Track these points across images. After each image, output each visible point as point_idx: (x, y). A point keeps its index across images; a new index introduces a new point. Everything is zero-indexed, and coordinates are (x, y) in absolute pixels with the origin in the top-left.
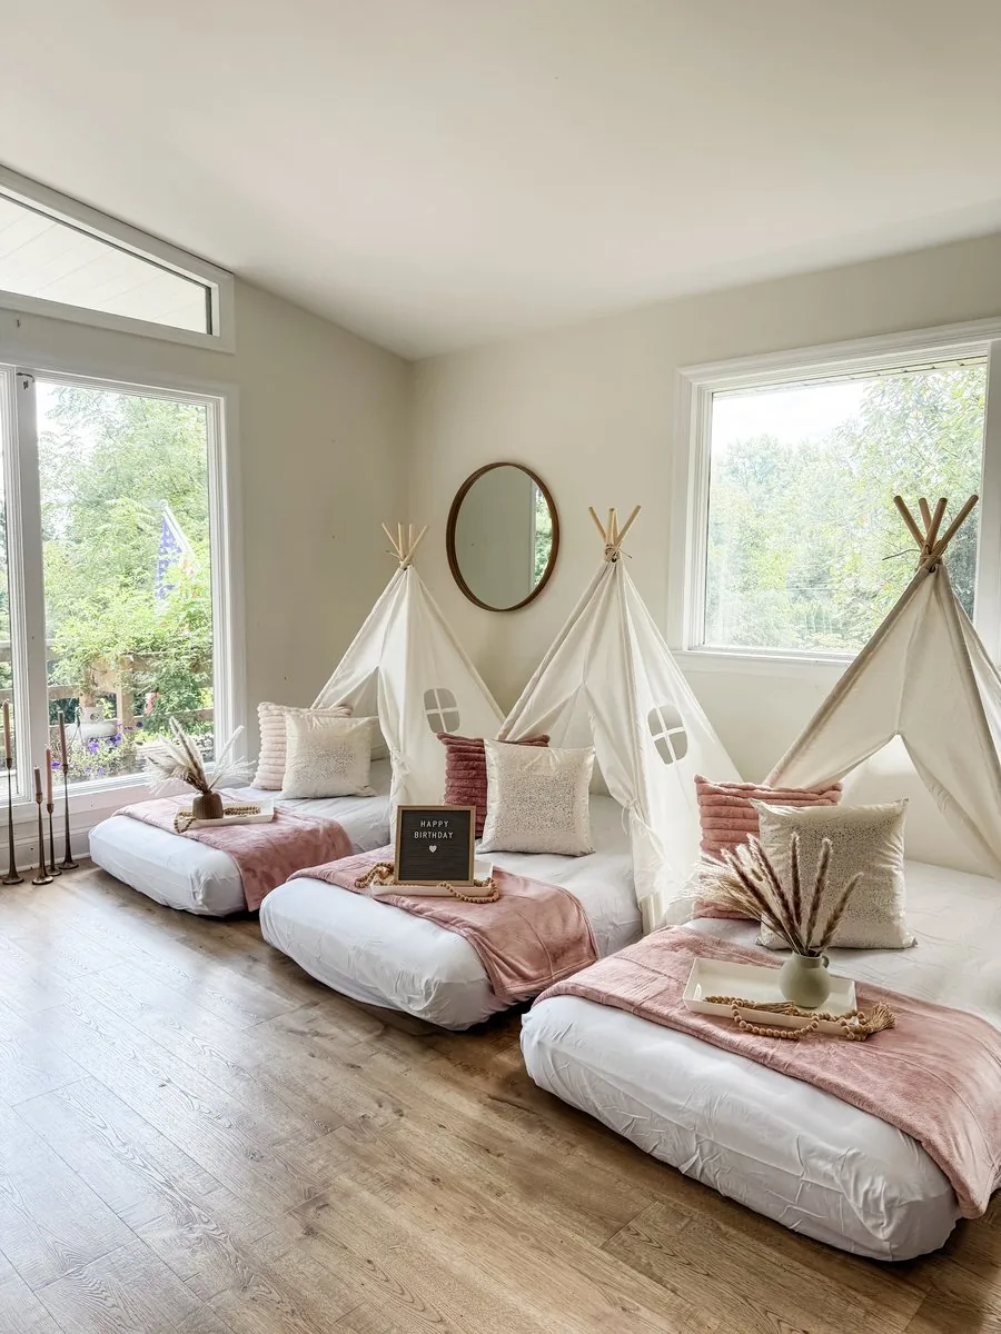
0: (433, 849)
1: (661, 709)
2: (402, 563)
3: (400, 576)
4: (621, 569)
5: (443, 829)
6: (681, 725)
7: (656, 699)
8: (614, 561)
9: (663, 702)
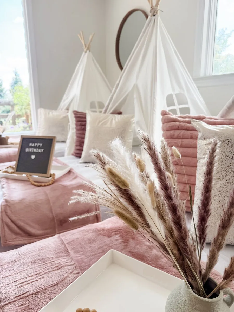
0: (33, 157)
1: (176, 95)
2: (85, 50)
3: (84, 55)
4: (157, 19)
5: (39, 148)
6: (187, 103)
7: (173, 90)
8: (154, 15)
9: (177, 91)
